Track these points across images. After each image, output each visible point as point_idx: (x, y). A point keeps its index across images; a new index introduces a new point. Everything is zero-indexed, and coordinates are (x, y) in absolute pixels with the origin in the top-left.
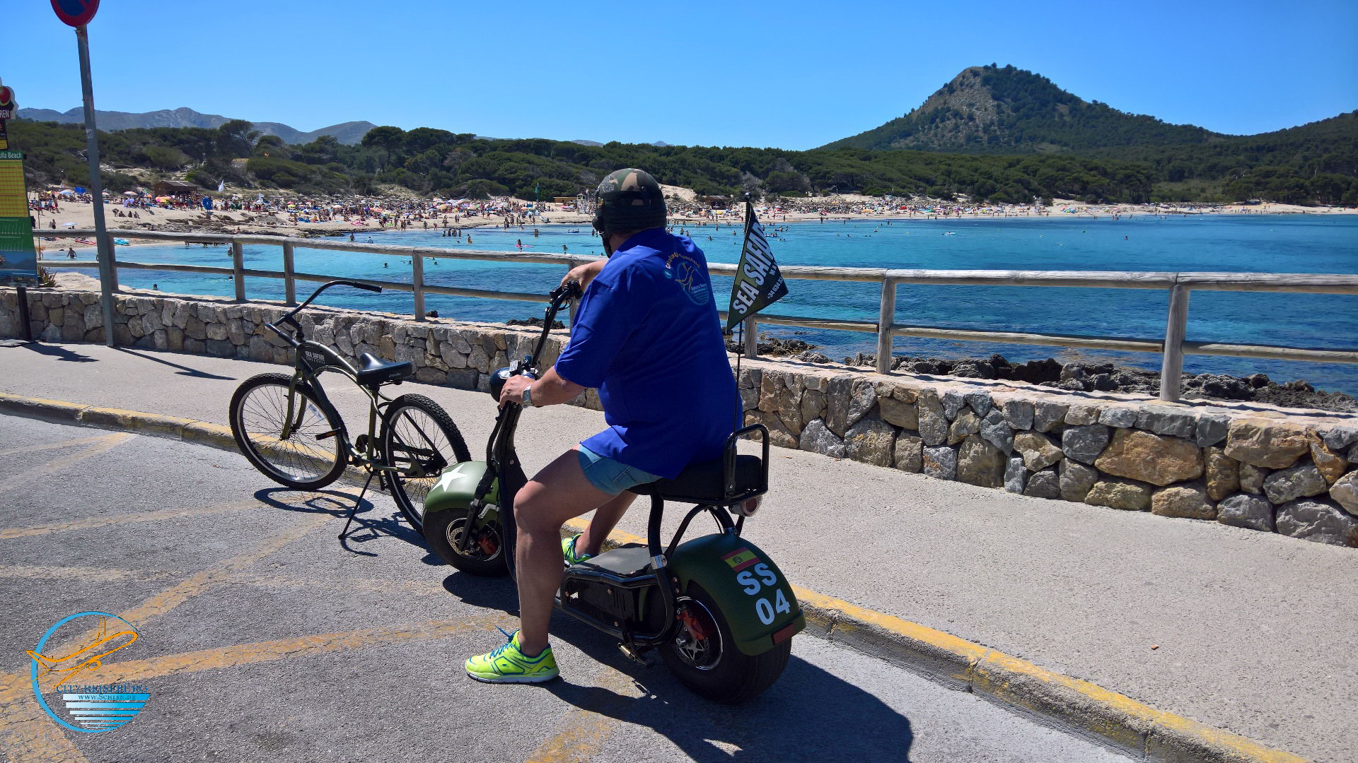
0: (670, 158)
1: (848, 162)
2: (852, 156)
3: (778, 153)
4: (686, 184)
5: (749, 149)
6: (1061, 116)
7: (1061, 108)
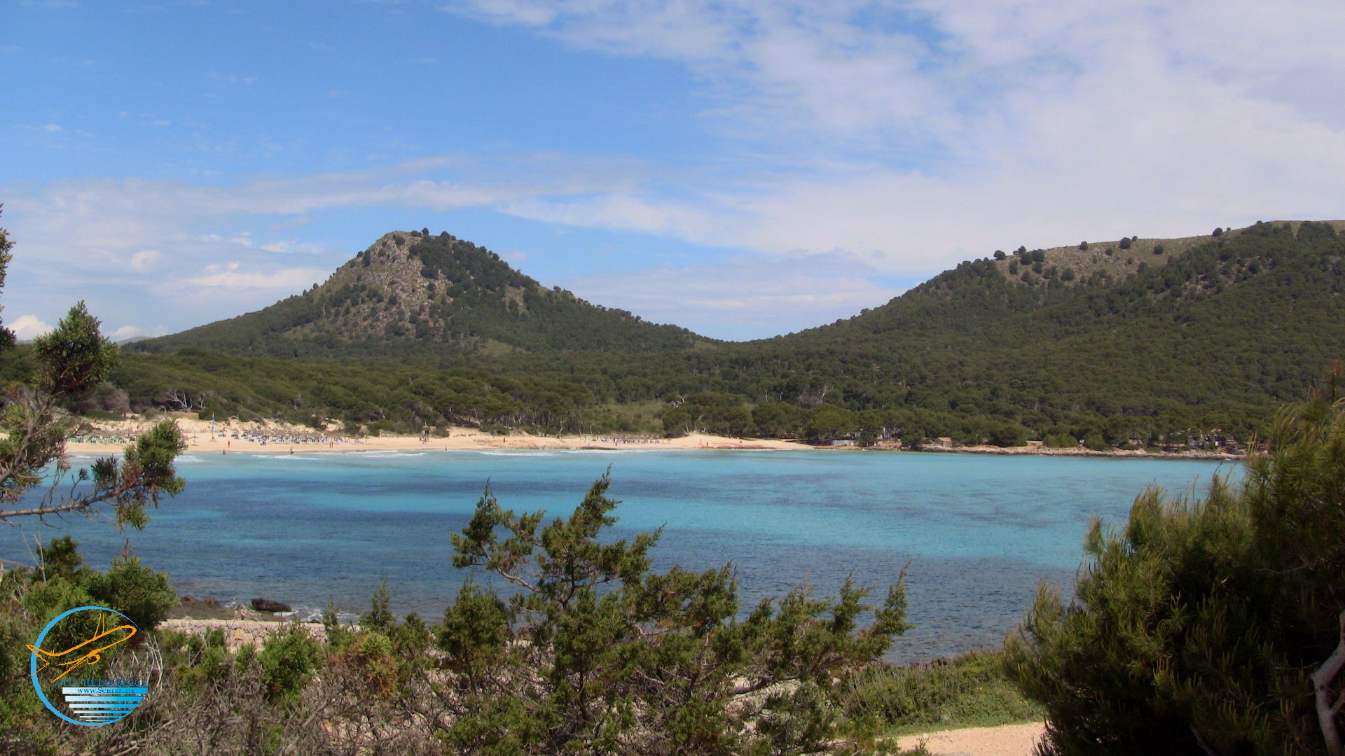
6: (513, 304)
7: (514, 295)
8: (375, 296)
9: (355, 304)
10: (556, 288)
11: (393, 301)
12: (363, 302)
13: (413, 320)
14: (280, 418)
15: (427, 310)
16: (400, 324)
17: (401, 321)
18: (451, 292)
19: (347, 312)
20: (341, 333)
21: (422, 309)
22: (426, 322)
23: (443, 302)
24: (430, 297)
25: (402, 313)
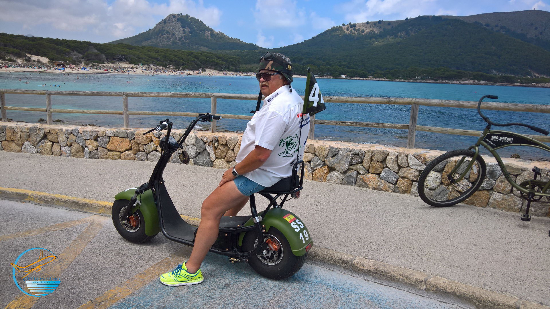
0: (34, 43)
1: (122, 49)
2: (124, 47)
3: (89, 44)
4: (44, 55)
5: (75, 41)
6: (208, 36)
7: (208, 33)
8: (168, 32)
9: (162, 35)
10: (219, 32)
11: (174, 34)
12: (165, 34)
13: (180, 40)
14: (155, 64)
15: (184, 37)
16: (176, 41)
17: (176, 40)
18: (190, 32)
19: (160, 37)
20: (159, 43)
21: (182, 37)
22: (183, 40)
23: (188, 35)
24: (184, 33)
25: (176, 38)
